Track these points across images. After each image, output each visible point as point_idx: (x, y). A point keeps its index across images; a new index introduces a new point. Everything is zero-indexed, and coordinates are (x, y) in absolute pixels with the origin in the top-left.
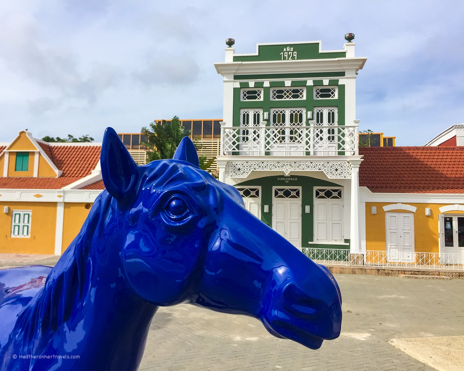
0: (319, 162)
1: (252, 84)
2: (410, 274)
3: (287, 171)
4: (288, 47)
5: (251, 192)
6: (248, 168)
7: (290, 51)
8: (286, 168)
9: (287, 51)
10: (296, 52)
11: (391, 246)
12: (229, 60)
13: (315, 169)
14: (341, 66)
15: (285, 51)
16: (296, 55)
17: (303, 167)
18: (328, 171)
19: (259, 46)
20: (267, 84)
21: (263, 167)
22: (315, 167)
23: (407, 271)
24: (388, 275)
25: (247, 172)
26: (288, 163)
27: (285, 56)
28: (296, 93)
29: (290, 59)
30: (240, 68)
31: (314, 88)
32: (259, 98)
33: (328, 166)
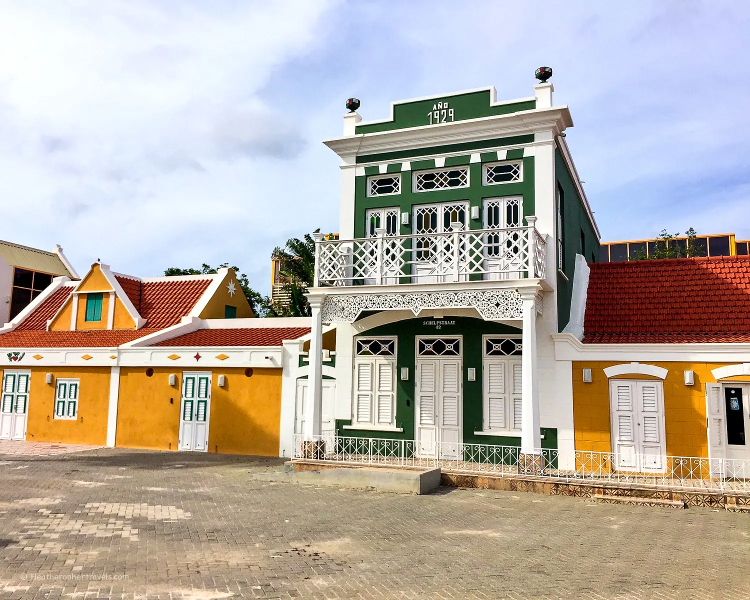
0: (469, 292)
1: (383, 167)
2: (616, 494)
3: (416, 310)
4: (440, 103)
5: (382, 346)
6: (357, 306)
7: (443, 109)
8: (416, 305)
9: (439, 108)
10: (452, 110)
11: (620, 440)
12: (349, 132)
13: (462, 305)
14: (525, 125)
15: (436, 109)
16: (452, 115)
17: (443, 302)
18: (483, 308)
19: (395, 106)
20: (406, 166)
21: (378, 304)
22: (461, 301)
23: (609, 489)
24: (575, 495)
25: (354, 314)
26: (419, 296)
27: (435, 117)
28: (454, 178)
29: (442, 121)
30: (364, 143)
31: (483, 167)
32: (397, 190)
33: (484, 298)
